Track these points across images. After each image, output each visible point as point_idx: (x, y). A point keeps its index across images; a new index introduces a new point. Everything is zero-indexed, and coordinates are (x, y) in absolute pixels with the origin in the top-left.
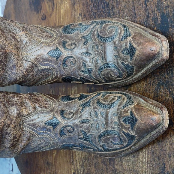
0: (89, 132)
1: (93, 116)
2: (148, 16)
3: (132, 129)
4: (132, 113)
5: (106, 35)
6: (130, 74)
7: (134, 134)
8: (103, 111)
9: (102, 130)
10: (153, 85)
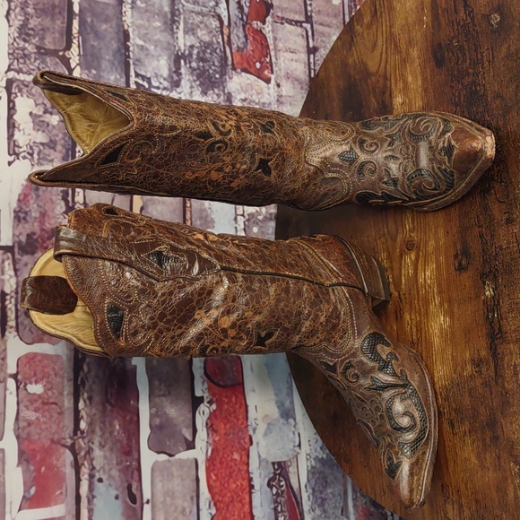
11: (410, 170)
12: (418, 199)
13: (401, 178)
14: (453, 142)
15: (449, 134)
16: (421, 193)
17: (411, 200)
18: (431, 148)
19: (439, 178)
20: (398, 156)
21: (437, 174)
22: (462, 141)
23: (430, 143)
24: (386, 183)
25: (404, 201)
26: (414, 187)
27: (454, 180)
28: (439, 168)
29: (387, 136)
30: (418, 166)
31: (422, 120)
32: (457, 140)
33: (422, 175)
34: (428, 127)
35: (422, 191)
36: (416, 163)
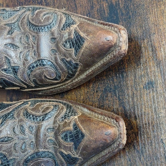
0: (10, 155)
1: (17, 133)
2: (92, 7)
3: (76, 148)
4: (76, 127)
5: (40, 22)
6: (70, 76)
7: (77, 156)
8: (33, 125)
9: (30, 151)
10: (97, 92)
11: (31, 60)
12: (36, 87)
13: (21, 66)
14: (82, 34)
15: (75, 26)
16: (40, 82)
17: (29, 87)
18: (53, 39)
19: (62, 69)
20: (18, 44)
21: (59, 65)
22: (94, 33)
23: (52, 34)
24: (5, 70)
25: (22, 88)
26: (35, 76)
27: (76, 72)
28: (62, 60)
29: (5, 25)
30: (39, 55)
31: (41, 12)
32: (88, 33)
33: (44, 65)
34: (48, 18)
35: (41, 81)
36: (38, 52)
